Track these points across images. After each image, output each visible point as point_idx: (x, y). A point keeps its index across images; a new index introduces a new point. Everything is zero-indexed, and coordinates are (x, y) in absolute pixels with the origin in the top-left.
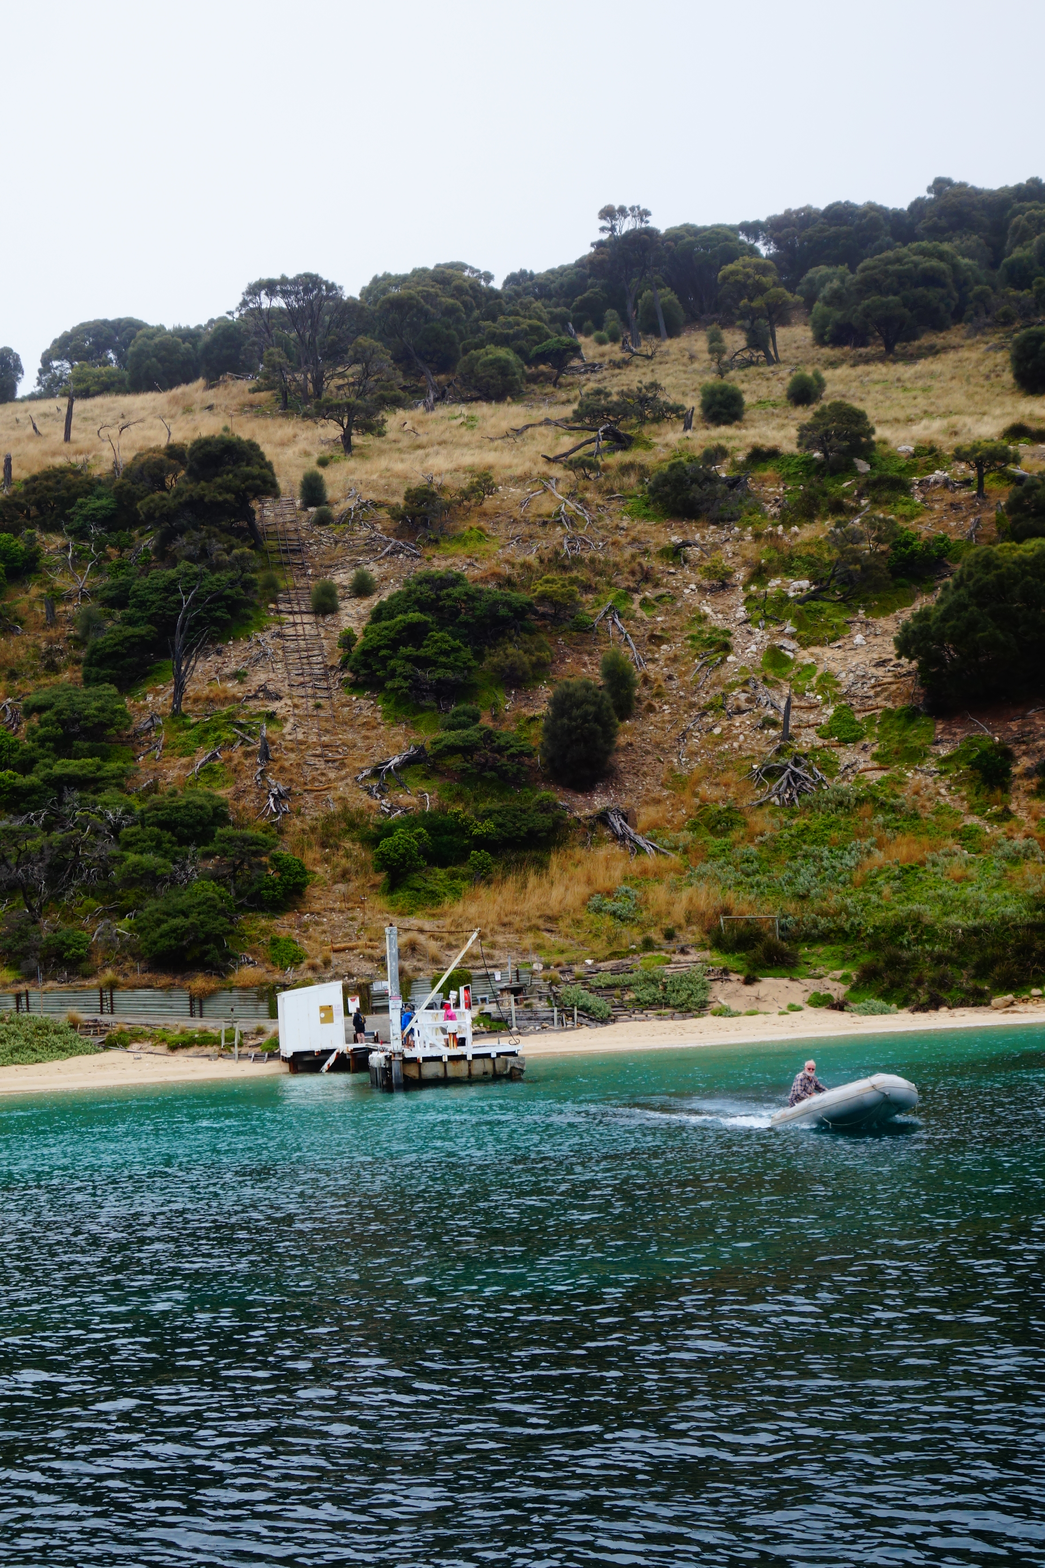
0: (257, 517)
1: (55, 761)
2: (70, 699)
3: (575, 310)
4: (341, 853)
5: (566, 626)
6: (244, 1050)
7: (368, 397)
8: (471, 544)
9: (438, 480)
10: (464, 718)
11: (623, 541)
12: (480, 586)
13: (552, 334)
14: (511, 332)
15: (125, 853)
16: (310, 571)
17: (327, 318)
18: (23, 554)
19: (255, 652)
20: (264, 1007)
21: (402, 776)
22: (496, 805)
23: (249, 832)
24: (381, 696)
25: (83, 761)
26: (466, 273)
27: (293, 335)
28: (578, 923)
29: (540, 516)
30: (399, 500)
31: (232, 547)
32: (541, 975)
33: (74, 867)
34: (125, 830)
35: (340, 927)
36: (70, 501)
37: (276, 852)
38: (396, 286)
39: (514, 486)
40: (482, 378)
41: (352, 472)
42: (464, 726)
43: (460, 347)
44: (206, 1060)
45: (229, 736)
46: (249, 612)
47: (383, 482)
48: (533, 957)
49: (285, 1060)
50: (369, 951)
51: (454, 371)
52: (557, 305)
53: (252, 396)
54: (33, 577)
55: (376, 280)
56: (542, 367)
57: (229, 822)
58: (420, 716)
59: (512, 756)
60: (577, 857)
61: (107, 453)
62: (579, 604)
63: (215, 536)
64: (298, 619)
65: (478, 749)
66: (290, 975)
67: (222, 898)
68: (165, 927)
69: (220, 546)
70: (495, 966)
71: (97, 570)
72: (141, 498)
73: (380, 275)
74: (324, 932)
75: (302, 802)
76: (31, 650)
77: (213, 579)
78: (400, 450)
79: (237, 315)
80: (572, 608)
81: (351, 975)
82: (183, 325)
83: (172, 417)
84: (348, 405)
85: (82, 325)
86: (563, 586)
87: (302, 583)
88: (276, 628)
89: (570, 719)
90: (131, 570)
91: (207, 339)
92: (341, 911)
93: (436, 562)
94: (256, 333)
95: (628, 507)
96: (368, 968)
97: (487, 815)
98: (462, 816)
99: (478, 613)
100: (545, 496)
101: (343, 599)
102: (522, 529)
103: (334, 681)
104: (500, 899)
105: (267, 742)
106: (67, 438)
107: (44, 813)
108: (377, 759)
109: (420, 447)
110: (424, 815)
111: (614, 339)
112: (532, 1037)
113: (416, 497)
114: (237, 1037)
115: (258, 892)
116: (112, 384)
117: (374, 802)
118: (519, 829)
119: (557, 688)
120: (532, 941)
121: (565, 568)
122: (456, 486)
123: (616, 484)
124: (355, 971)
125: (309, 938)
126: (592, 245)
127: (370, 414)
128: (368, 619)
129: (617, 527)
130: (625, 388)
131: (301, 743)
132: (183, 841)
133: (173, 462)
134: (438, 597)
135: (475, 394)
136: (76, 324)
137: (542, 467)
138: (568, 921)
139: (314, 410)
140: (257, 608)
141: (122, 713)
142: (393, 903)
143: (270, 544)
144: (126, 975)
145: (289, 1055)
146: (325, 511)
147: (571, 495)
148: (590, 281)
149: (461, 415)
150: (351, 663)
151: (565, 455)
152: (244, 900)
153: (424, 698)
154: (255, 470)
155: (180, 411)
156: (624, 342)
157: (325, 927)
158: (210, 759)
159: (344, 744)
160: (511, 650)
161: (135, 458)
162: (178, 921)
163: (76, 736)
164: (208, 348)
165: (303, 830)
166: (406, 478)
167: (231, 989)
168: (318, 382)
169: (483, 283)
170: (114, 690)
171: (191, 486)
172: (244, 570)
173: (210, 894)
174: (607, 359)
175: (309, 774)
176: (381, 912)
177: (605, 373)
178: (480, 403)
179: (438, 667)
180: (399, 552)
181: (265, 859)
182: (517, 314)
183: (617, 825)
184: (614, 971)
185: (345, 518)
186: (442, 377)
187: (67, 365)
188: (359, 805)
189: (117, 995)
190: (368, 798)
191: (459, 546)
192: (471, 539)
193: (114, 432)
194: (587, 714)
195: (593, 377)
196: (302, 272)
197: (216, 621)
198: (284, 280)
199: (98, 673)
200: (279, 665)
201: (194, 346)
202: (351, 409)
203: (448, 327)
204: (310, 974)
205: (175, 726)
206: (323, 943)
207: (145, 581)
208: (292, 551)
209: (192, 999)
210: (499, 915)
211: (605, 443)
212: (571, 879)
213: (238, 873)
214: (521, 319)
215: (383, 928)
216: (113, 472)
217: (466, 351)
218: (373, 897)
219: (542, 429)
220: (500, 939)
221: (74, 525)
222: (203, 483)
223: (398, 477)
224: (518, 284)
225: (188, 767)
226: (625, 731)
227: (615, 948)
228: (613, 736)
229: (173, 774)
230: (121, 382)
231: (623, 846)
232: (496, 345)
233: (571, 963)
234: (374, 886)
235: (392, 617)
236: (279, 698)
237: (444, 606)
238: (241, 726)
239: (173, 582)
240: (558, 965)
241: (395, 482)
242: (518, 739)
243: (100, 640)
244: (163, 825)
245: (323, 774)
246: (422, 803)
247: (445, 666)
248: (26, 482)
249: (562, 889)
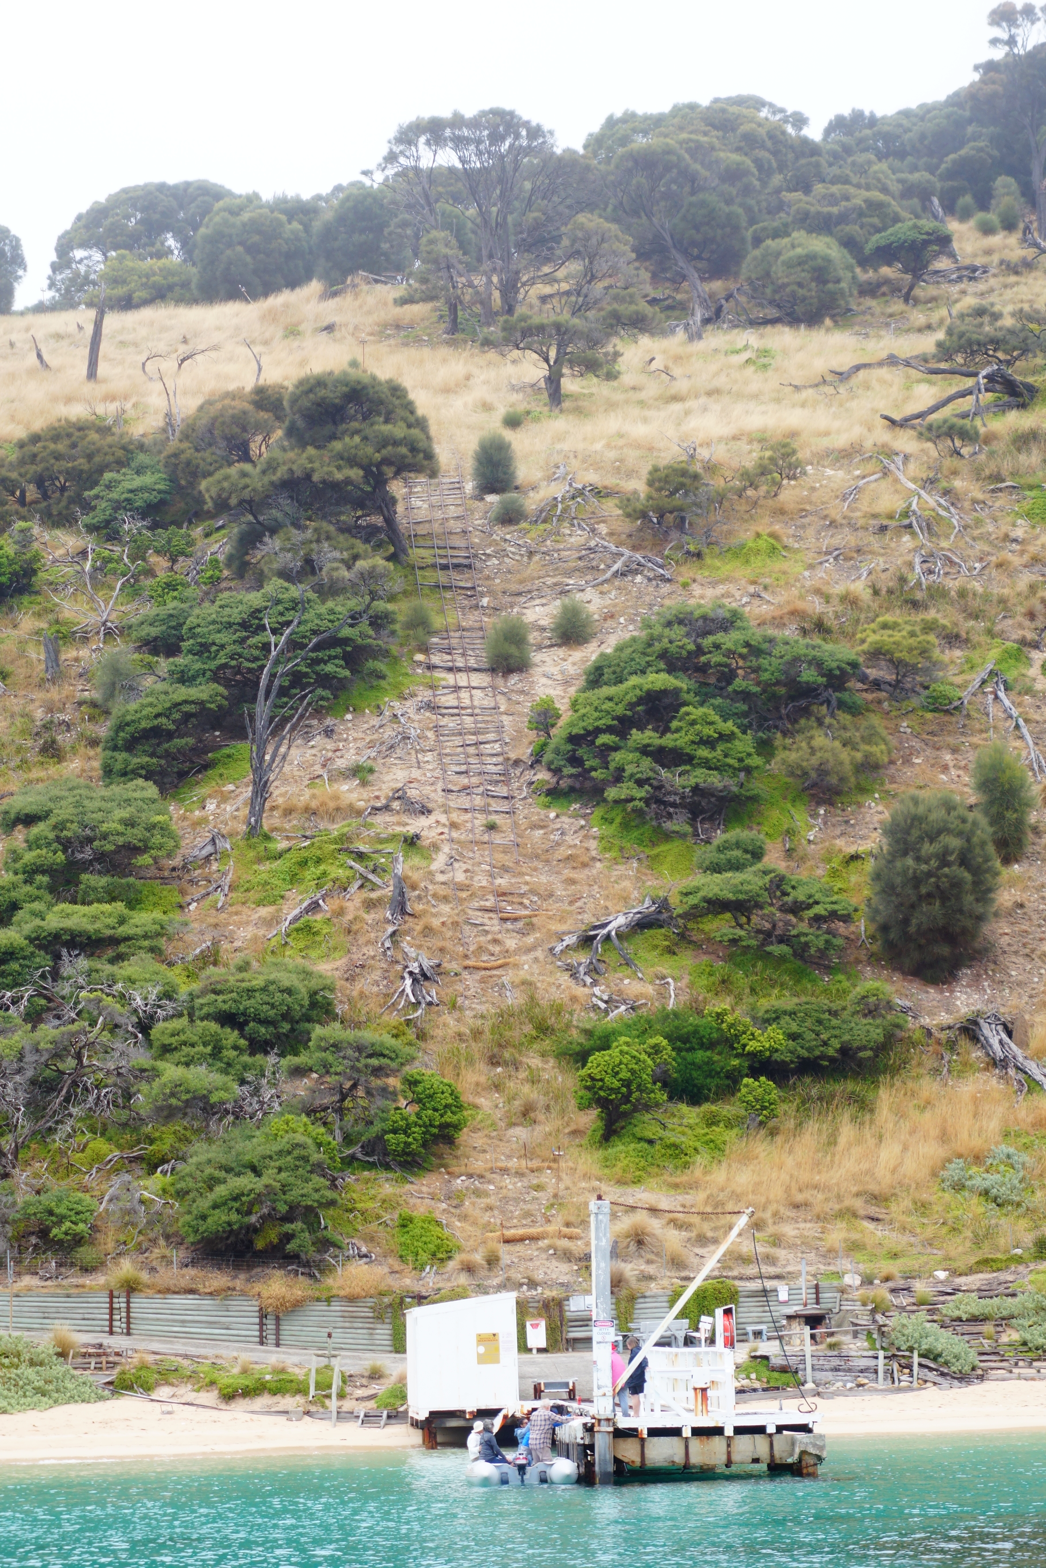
0: (400, 508)
1: (50, 906)
2: (78, 804)
3: (943, 178)
4: (523, 1074)
5: (914, 702)
6: (348, 1405)
7: (591, 314)
8: (757, 562)
9: (704, 453)
10: (737, 853)
11: (1016, 561)
12: (771, 632)
13: (904, 214)
14: (835, 210)
15: (160, 1065)
16: (485, 601)
17: (528, 185)
18: (11, 562)
19: (388, 733)
20: (383, 1332)
21: (629, 948)
22: (788, 1002)
23: (368, 1035)
24: (599, 812)
25: (96, 908)
26: (764, 113)
27: (472, 212)
28: (923, 1207)
29: (875, 516)
30: (638, 486)
31: (356, 557)
32: (857, 1294)
33: (75, 1084)
34: (160, 1025)
35: (517, 1200)
36: (90, 479)
37: (410, 1070)
38: (645, 133)
39: (832, 466)
40: (785, 286)
41: (560, 438)
42: (736, 866)
43: (749, 234)
44: (282, 1419)
45: (341, 873)
46: (380, 666)
47: (612, 455)
48: (845, 1264)
49: (415, 1424)
50: (564, 1243)
51: (736, 275)
52: (914, 168)
53: (398, 311)
54: (26, 599)
55: (611, 123)
56: (886, 271)
57: (335, 1017)
58: (663, 848)
59: (818, 919)
60: (925, 1094)
61: (156, 401)
62: (936, 664)
63: (328, 538)
64: (462, 679)
65: (759, 906)
66: (430, 1280)
67: (319, 1145)
68: (221, 1191)
69: (337, 554)
70: (778, 1277)
71: (133, 590)
72: (208, 474)
73: (618, 114)
74: (490, 1208)
75: (460, 987)
76: (19, 721)
77: (323, 609)
78: (642, 403)
79: (379, 177)
80: (926, 671)
81: (532, 1284)
82: (290, 194)
83: (266, 343)
84: (558, 326)
85: (125, 191)
86: (912, 634)
87: (471, 619)
88: (425, 695)
89: (918, 859)
90: (189, 592)
91: (328, 216)
92: (520, 1174)
93: (697, 590)
94: (409, 207)
95: (1026, 505)
96: (561, 1271)
97: (773, 1018)
98: (729, 1019)
99: (765, 676)
100: (884, 484)
101: (540, 648)
102: (845, 538)
103: (519, 785)
104: (790, 1161)
105: (403, 886)
106: (92, 374)
107: (28, 992)
108: (588, 918)
109: (676, 398)
110: (666, 1017)
111: (1009, 226)
112: (840, 1401)
113: (666, 480)
114: (336, 1382)
115: (379, 1138)
116: (170, 288)
117: (580, 991)
118: (825, 1044)
119: (896, 805)
120: (843, 1235)
121: (915, 605)
122: (735, 464)
123: (1006, 466)
124: (539, 1276)
125: (464, 1218)
126: (976, 68)
127: (594, 343)
128: (581, 682)
129: (1006, 537)
130: (1026, 307)
131: (461, 888)
132: (258, 1046)
133: (264, 415)
134: (699, 648)
135: (773, 312)
136: (114, 189)
137: (882, 435)
138: (907, 1203)
139: (501, 334)
140: (395, 661)
141: (164, 829)
142: (607, 1163)
143: (417, 554)
144: (153, 1270)
145: (423, 1416)
146: (514, 502)
147: (930, 483)
148: (970, 129)
149: (746, 347)
150: (548, 756)
151: (920, 415)
152: (356, 1149)
153: (670, 816)
154: (398, 430)
155: (280, 333)
156: (1027, 230)
157: (491, 1200)
158: (307, 910)
159: (533, 892)
160: (820, 739)
161: (201, 408)
162: (246, 1182)
163: (86, 866)
164: (328, 233)
165: (460, 1036)
166: (651, 449)
167: (328, 1300)
168: (509, 289)
169: (790, 130)
170: (151, 790)
171: (291, 455)
172: (374, 596)
173: (299, 1138)
174: (995, 258)
175: (473, 939)
176: (586, 1177)
177: (993, 282)
178: (779, 327)
179: (694, 766)
180: (636, 572)
181: (393, 1082)
182: (846, 181)
183: (995, 1042)
184: (984, 1293)
185: (546, 515)
186: (717, 286)
187: (97, 256)
188: (555, 995)
189: (138, 1302)
190: (571, 983)
191: (736, 563)
192: (758, 552)
193: (169, 365)
194: (946, 852)
195: (973, 287)
196: (487, 107)
197: (325, 680)
198: (458, 121)
199: (126, 763)
200: (429, 757)
201: (307, 228)
202: (562, 333)
203: (729, 202)
204: (463, 1279)
205: (251, 854)
206: (487, 1227)
207: (210, 610)
208: (456, 566)
209: (263, 1315)
210: (788, 1189)
211: (989, 396)
212: (912, 1132)
213: (348, 1103)
214: (852, 190)
215: (586, 1204)
216: (164, 430)
217: (757, 241)
218: (574, 1151)
219: (884, 372)
220: (789, 1230)
221: (96, 517)
222: (311, 451)
223: (638, 447)
224: (850, 133)
225: (271, 922)
226: (1012, 883)
227: (987, 1252)
228: (990, 890)
229: (244, 934)
230: (185, 285)
231: (1004, 1078)
232: (810, 231)
233: (909, 1276)
234: (575, 1133)
235: (620, 680)
236: (425, 811)
237: (707, 665)
238: (360, 856)
239: (256, 613)
240: (887, 1279)
241: (632, 455)
242: (829, 892)
243: (133, 706)
244: (228, 1019)
245: (496, 941)
246: (663, 995)
247: (707, 764)
248: (21, 445)
249: (897, 1149)
